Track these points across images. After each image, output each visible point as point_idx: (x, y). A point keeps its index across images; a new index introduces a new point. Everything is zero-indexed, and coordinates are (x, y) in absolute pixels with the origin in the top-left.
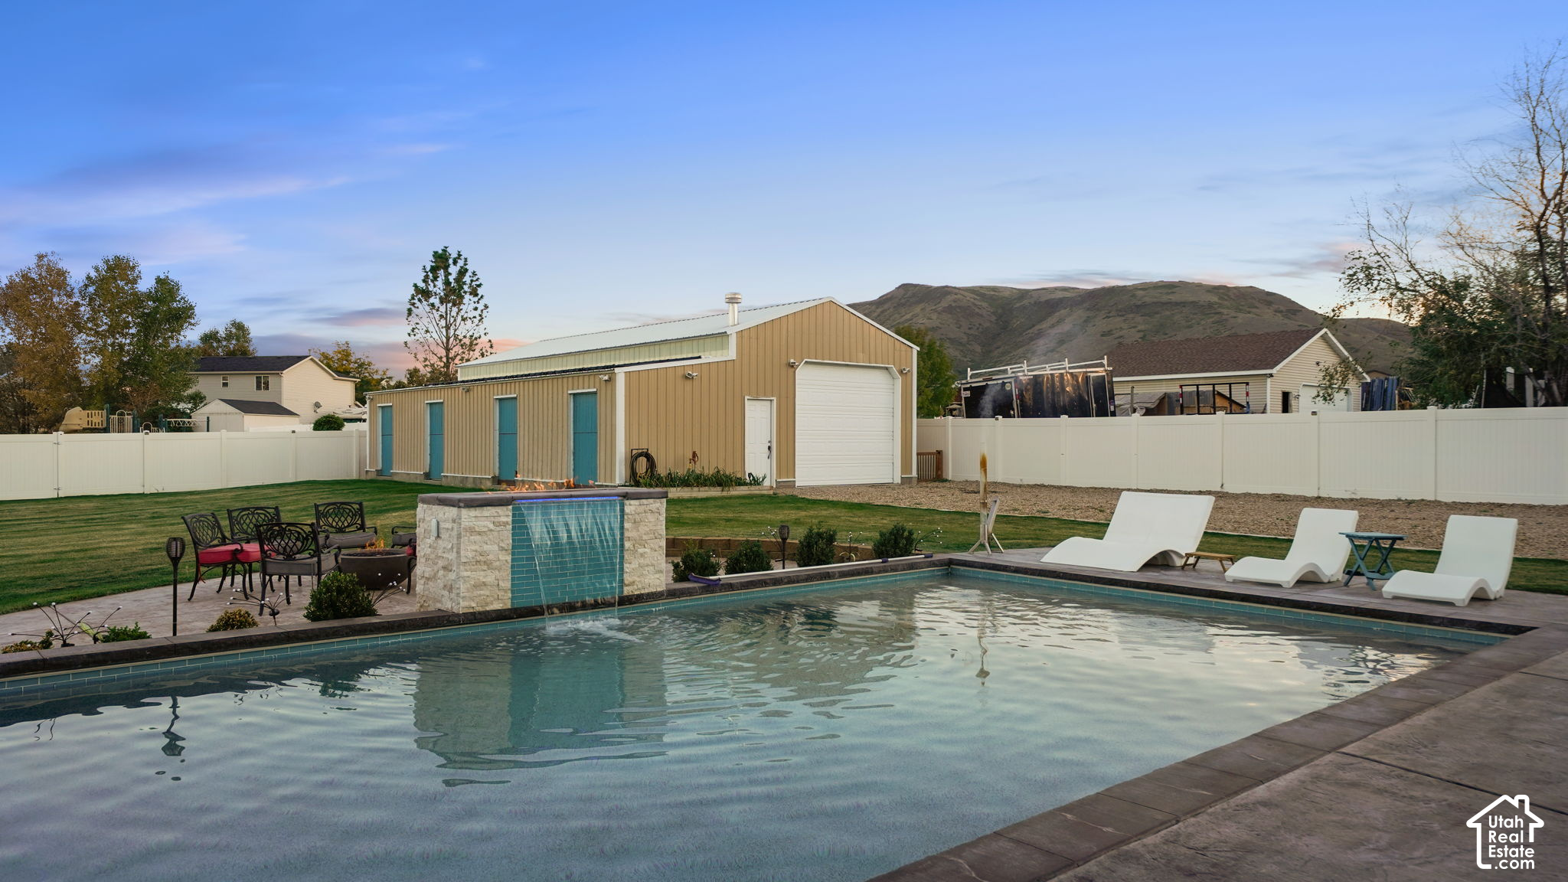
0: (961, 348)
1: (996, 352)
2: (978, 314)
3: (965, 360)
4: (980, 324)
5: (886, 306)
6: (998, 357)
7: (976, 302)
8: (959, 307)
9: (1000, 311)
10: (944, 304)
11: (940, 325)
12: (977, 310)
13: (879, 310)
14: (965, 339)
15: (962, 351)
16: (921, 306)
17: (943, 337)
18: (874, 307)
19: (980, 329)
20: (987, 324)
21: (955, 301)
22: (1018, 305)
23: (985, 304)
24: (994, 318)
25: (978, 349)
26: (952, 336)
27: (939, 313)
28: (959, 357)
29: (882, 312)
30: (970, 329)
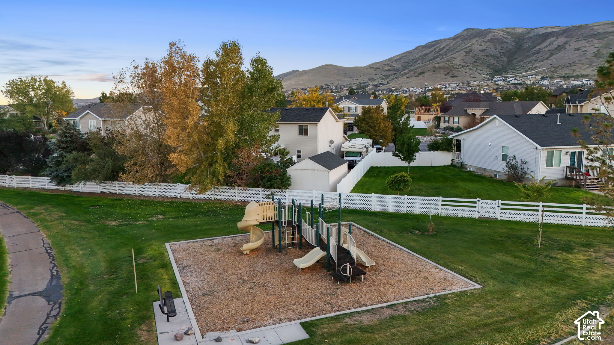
0: (497, 59)
1: (515, 61)
2: (506, 42)
3: (499, 65)
4: (507, 47)
5: (457, 40)
6: (516, 63)
7: (505, 36)
8: (496, 39)
9: (517, 40)
10: (489, 37)
11: (486, 49)
12: (505, 40)
13: (454, 42)
14: (499, 55)
15: (497, 61)
16: (475, 40)
17: (488, 54)
18: (451, 41)
19: (507, 50)
20: (511, 47)
21: (494, 36)
22: (527, 36)
23: (509, 37)
24: (514, 44)
25: (506, 59)
26: (492, 54)
27: (486, 42)
28: (496, 64)
29: (456, 43)
30: (501, 50)
